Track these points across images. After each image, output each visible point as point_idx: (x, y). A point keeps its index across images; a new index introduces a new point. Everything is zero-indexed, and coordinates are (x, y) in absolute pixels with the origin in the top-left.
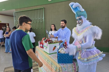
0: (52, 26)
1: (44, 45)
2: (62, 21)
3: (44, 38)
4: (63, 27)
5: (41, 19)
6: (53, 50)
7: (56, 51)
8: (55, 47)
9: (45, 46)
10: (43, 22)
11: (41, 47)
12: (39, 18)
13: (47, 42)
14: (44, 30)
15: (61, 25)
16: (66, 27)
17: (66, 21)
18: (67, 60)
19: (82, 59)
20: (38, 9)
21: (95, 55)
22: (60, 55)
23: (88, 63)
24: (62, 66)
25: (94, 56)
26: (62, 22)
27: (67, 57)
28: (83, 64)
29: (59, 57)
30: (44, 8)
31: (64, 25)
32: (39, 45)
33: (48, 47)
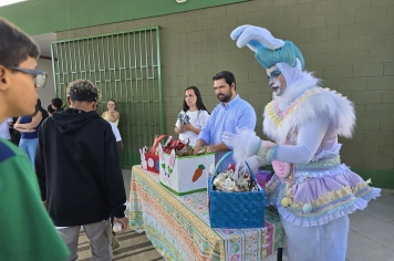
0: (187, 93)
1: (161, 162)
2: (217, 78)
3: (162, 137)
5: (150, 67)
6: (195, 179)
7: (203, 182)
8: (201, 168)
9: (164, 166)
10: (156, 78)
11: (149, 168)
12: (144, 63)
13: (173, 151)
14: (161, 109)
18: (245, 215)
19: (294, 206)
21: (339, 192)
22: (220, 199)
23: (316, 218)
24: (228, 237)
25: (337, 196)
27: (246, 206)
28: (298, 222)
29: (215, 204)
30: (160, 28)
32: (144, 163)
33: (175, 170)
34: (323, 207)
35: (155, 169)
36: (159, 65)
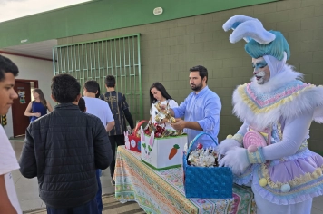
1: (142, 142)
2: (193, 70)
3: (142, 122)
4: (197, 89)
6: (171, 156)
7: (178, 159)
8: (176, 147)
9: (144, 146)
10: (137, 75)
11: (131, 148)
12: (127, 64)
13: (153, 133)
14: (140, 100)
15: (191, 81)
16: (206, 88)
17: (206, 70)
18: (216, 187)
20: (122, 39)
22: (194, 173)
23: (294, 198)
24: (201, 206)
26: (192, 74)
27: (216, 179)
28: (276, 202)
29: (190, 177)
31: (197, 82)
32: (127, 143)
33: (154, 149)
34: (299, 187)
35: (137, 149)
36: (139, 65)
